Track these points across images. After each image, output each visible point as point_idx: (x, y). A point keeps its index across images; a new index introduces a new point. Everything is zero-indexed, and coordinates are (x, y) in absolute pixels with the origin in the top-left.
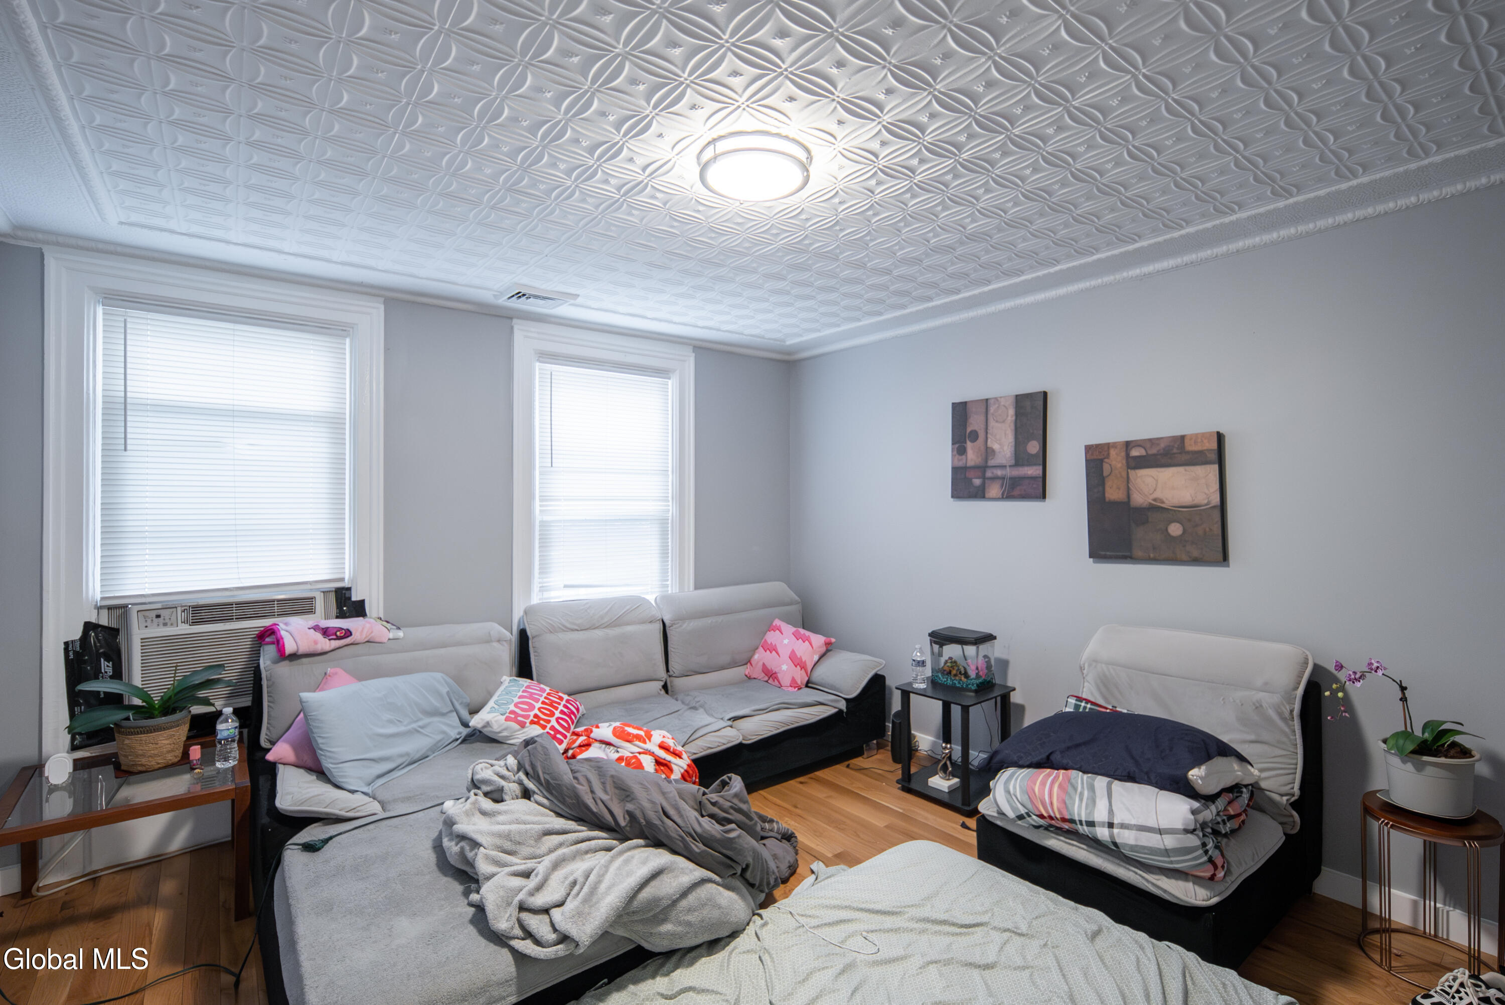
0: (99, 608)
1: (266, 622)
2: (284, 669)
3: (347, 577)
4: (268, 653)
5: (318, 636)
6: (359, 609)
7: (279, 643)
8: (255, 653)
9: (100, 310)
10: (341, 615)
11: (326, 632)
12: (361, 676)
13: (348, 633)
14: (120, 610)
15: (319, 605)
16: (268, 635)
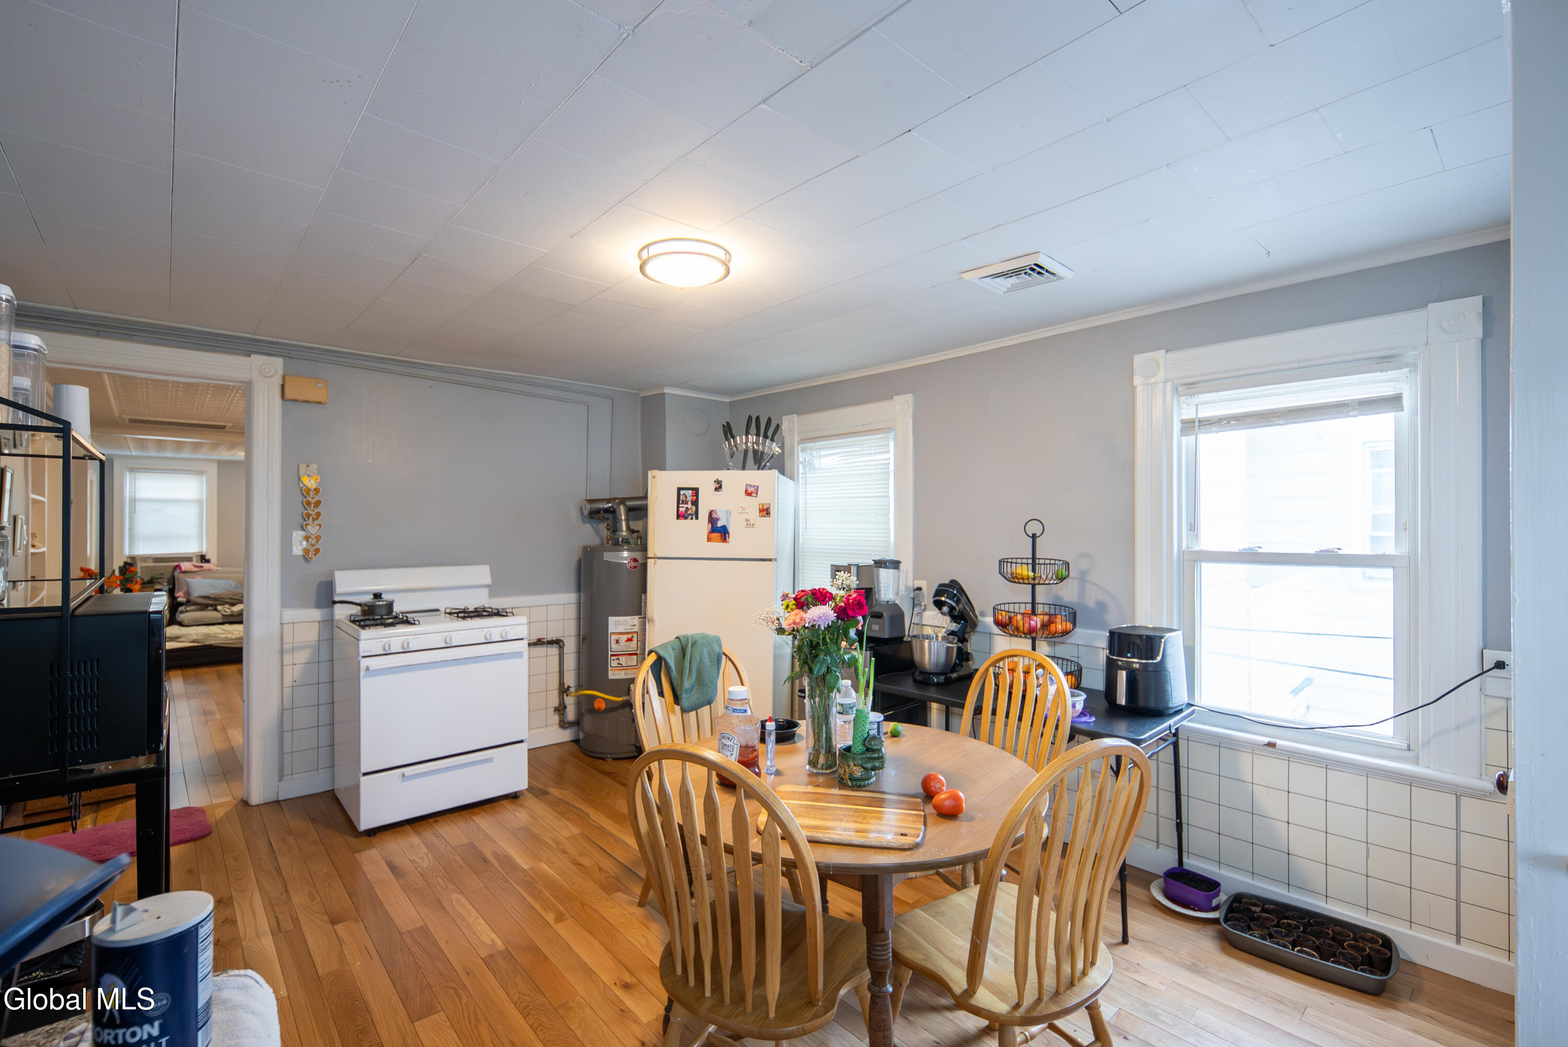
0: (128, 558)
1: (176, 564)
2: (182, 575)
3: (204, 551)
4: (178, 571)
5: (193, 567)
6: (208, 561)
7: (181, 568)
8: (173, 572)
9: (128, 474)
10: (202, 562)
11: (195, 566)
12: (203, 578)
13: (202, 567)
14: (133, 558)
15: (195, 559)
16: (178, 567)
